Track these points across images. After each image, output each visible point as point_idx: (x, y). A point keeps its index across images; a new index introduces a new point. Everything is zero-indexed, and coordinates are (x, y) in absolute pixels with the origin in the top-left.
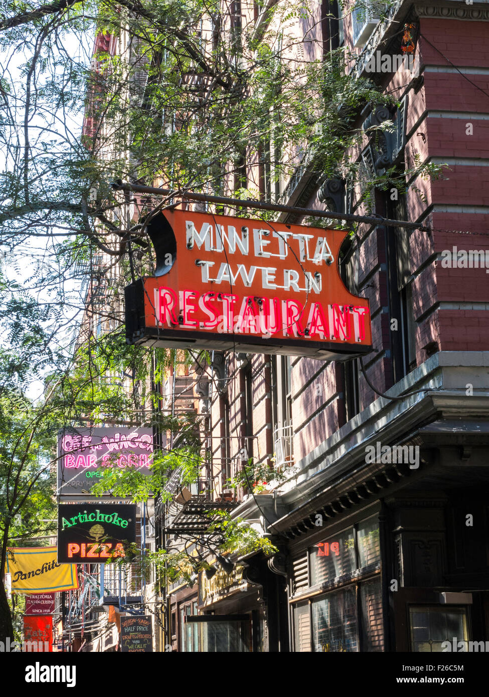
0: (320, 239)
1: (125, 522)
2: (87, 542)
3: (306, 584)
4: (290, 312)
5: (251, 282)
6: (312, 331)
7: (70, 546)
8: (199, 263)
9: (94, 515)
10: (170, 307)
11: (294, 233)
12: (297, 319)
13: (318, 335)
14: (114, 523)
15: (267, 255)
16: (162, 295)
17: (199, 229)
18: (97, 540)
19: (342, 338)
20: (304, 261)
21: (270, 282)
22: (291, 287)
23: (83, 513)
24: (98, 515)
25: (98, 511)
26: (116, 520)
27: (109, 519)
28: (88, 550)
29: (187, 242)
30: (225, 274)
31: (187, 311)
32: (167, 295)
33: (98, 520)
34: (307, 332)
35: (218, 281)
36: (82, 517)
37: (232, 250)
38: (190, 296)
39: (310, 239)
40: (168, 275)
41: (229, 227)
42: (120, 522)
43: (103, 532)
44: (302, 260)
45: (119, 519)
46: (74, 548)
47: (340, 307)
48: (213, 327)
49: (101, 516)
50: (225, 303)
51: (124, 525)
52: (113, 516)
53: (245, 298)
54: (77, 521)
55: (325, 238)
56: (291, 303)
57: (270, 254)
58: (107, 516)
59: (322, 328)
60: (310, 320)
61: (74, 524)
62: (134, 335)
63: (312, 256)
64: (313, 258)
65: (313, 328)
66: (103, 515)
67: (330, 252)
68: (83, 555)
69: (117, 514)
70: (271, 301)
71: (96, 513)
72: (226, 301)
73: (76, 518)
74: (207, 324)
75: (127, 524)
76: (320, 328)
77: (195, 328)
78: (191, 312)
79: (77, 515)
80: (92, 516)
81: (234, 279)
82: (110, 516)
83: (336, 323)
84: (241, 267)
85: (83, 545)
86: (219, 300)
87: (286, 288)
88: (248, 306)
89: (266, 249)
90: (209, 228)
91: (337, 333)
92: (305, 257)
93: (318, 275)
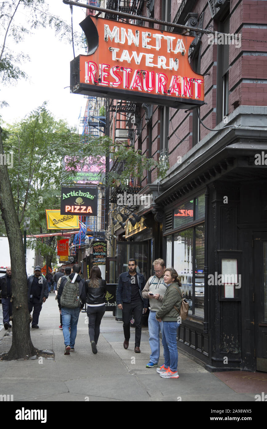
0: (179, 40)
1: (93, 197)
2: (74, 205)
3: (171, 228)
4: (160, 80)
5: (139, 62)
6: (172, 92)
7: (67, 207)
8: (111, 49)
9: (78, 193)
10: (94, 72)
11: (165, 36)
12: (164, 84)
13: (175, 93)
14: (87, 197)
15: (149, 47)
16: (89, 66)
17: (111, 29)
18: (79, 204)
19: (188, 96)
20: (170, 52)
21: (150, 62)
22: (161, 66)
23: (73, 192)
24: (80, 193)
25: (80, 191)
26: (88, 196)
27: (85, 195)
28: (75, 209)
29: (105, 37)
30: (125, 56)
31: (103, 75)
32: (92, 66)
33: (80, 195)
34: (169, 92)
35: (121, 60)
36: (72, 194)
37: (130, 43)
38: (105, 67)
39: (174, 40)
40: (93, 55)
41: (129, 30)
42: (90, 196)
43: (82, 201)
44: (169, 52)
45: (90, 195)
46: (68, 208)
47: (188, 79)
48: (118, 86)
49: (81, 194)
50: (125, 72)
51: (92, 198)
52: (87, 194)
53: (136, 71)
54: (70, 195)
55: (182, 40)
56: (161, 75)
57: (151, 46)
58: (84, 194)
59: (177, 90)
60: (171, 85)
61: (69, 196)
62: (74, 88)
63: (174, 49)
64: (174, 50)
65: (172, 89)
66: (82, 193)
67: (184, 47)
68: (72, 211)
69: (89, 193)
70: (150, 73)
71: (79, 192)
72: (125, 71)
73: (70, 194)
74: (114, 84)
75: (93, 198)
76: (176, 89)
77: (107, 85)
78: (105, 76)
79: (70, 192)
80: (77, 193)
81: (130, 60)
82: (86, 194)
83: (185, 87)
84: (134, 53)
85: (73, 207)
86: (121, 71)
87: (159, 66)
88: (137, 75)
89: (148, 44)
90: (117, 30)
91: (185, 93)
92: (170, 50)
93: (177, 60)
